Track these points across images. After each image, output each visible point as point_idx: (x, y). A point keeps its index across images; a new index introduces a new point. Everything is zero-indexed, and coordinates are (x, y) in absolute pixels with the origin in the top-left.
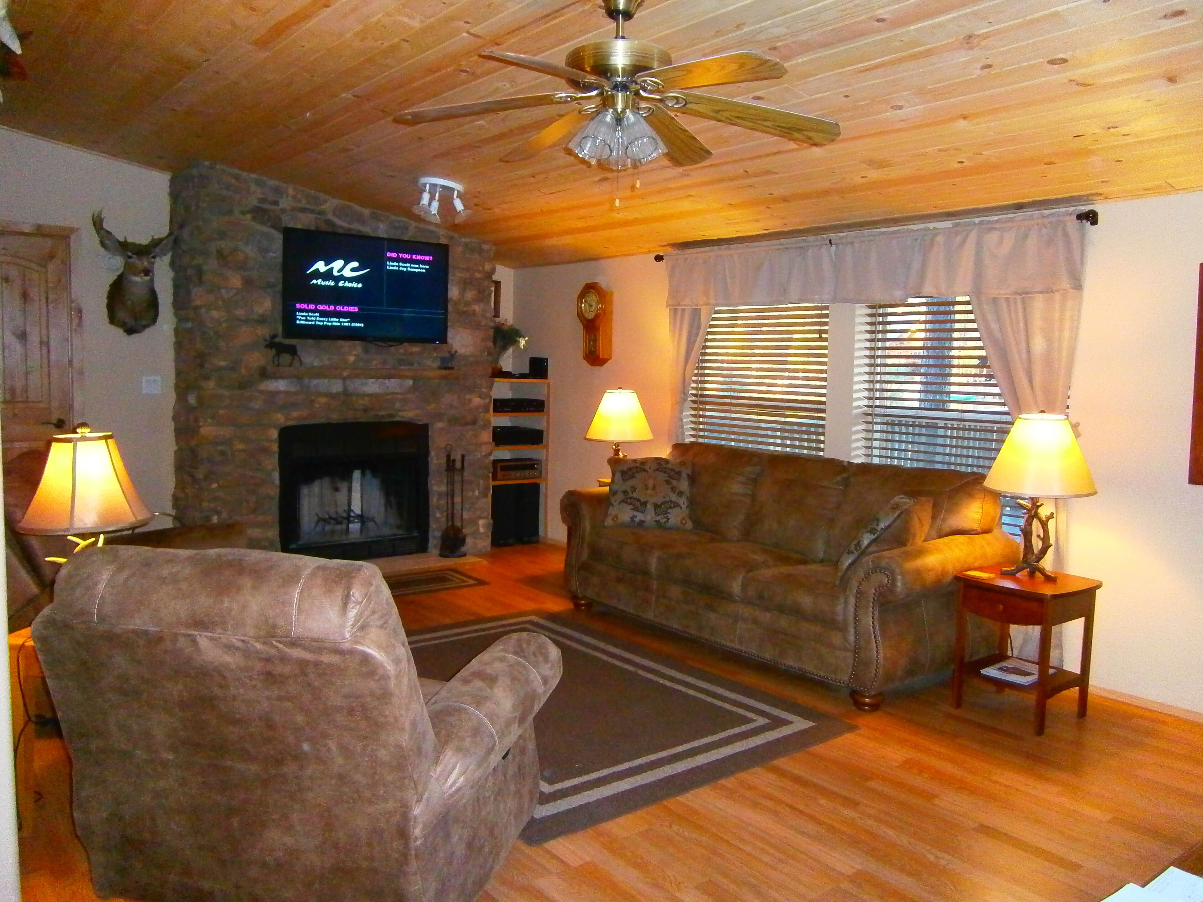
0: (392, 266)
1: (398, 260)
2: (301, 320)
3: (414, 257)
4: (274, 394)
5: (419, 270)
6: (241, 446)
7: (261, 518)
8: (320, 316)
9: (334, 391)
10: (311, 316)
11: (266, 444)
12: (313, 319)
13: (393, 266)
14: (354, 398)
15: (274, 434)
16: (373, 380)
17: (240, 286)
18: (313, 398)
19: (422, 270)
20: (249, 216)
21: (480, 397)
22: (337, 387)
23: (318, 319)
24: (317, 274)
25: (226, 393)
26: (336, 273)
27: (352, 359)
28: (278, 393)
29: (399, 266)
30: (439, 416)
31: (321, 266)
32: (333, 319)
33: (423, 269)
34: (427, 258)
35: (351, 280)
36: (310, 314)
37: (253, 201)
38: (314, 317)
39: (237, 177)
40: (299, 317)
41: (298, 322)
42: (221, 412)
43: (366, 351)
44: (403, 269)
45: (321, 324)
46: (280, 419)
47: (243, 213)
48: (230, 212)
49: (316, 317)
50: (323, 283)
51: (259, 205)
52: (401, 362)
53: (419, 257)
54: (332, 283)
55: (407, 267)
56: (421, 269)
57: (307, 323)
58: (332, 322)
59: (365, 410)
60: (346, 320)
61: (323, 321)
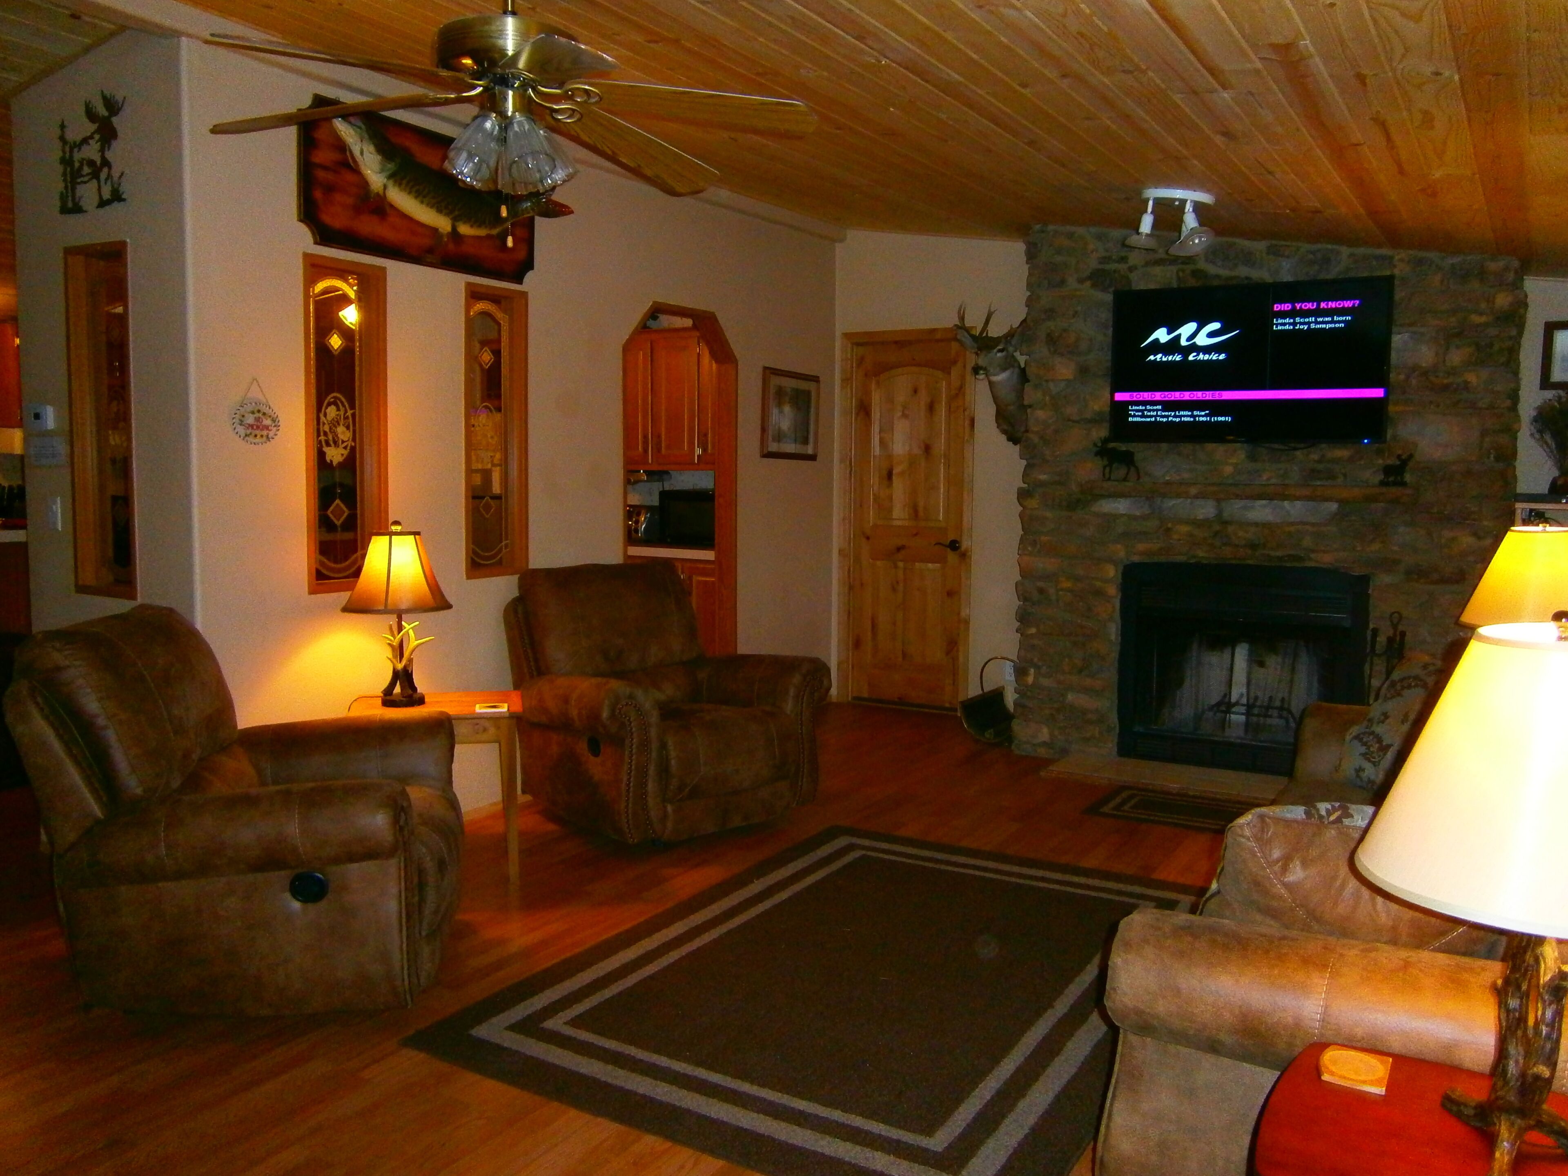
0: (1282, 325)
1: (1292, 314)
2: (1135, 416)
3: (1323, 305)
4: (1113, 518)
5: (1333, 326)
6: (1067, 584)
7: (1088, 682)
8: (1163, 410)
9: (1201, 517)
10: (1150, 411)
11: (1098, 584)
12: (1152, 413)
13: (1284, 324)
14: (1230, 529)
15: (1111, 572)
16: (1264, 502)
17: (1071, 377)
18: (1170, 525)
19: (1337, 325)
20: (1088, 284)
21: (1475, 534)
22: (1206, 510)
23: (1159, 413)
24: (1156, 347)
25: (1049, 514)
26: (1184, 342)
27: (1228, 470)
28: (1115, 517)
29: (1294, 324)
30: (1388, 564)
31: (1162, 335)
32: (1182, 413)
33: (1339, 322)
34: (1348, 304)
35: (1207, 349)
36: (1148, 407)
37: (1093, 263)
38: (1154, 410)
39: (1070, 236)
40: (1132, 413)
41: (1130, 419)
42: (1044, 538)
43: (1252, 458)
44: (1302, 327)
45: (1165, 420)
46: (1120, 551)
47: (1081, 281)
48: (1063, 282)
49: (1157, 410)
50: (1164, 359)
51: (1101, 267)
52: (1313, 474)
53: (1332, 305)
54: (1178, 358)
55: (1309, 323)
56: (1340, 322)
57: (1144, 420)
58: (1180, 417)
59: (1253, 546)
60: (1203, 413)
61: (1167, 417)
